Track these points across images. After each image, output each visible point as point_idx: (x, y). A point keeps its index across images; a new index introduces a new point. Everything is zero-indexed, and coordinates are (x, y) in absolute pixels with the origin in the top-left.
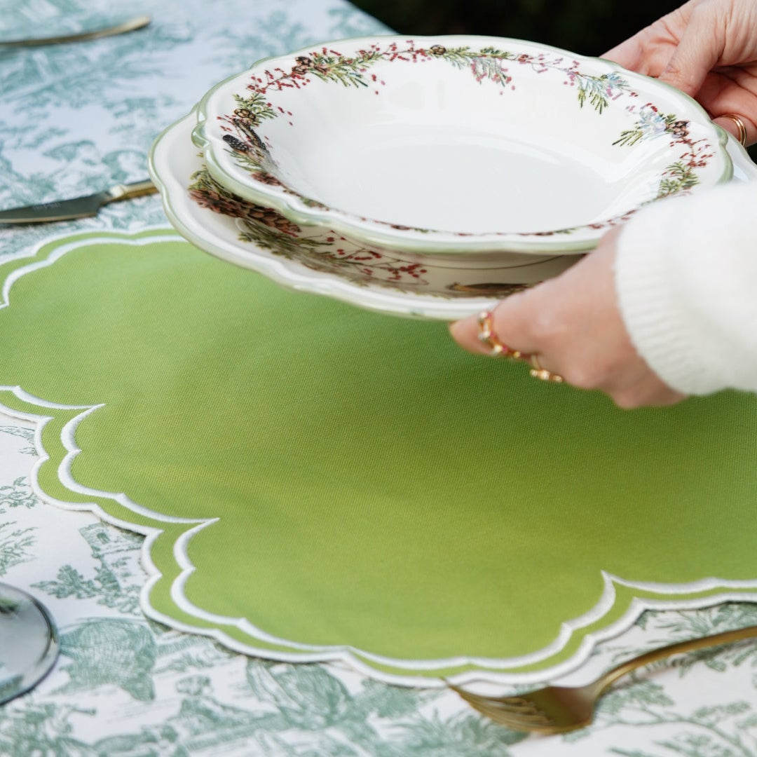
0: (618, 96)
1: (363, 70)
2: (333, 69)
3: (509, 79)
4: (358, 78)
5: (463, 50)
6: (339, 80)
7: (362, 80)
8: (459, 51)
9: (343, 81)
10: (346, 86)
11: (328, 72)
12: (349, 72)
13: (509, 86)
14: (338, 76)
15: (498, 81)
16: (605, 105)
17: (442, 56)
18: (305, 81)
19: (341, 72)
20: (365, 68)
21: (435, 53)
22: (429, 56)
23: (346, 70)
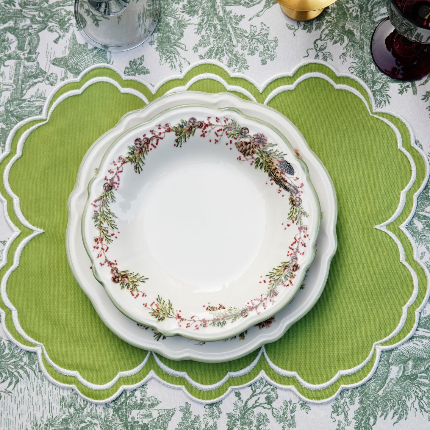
0: (152, 304)
1: (270, 281)
2: (282, 272)
3: (207, 309)
4: (271, 276)
5: (234, 320)
6: (277, 268)
7: (269, 276)
8: (235, 318)
9: (276, 269)
10: (274, 268)
11: (283, 268)
12: (275, 276)
13: (207, 306)
14: (279, 270)
15: (212, 307)
16: (157, 299)
17: (241, 310)
18: (289, 254)
19: (278, 274)
20: (270, 283)
21: (245, 310)
22: (246, 307)
23: (277, 276)
